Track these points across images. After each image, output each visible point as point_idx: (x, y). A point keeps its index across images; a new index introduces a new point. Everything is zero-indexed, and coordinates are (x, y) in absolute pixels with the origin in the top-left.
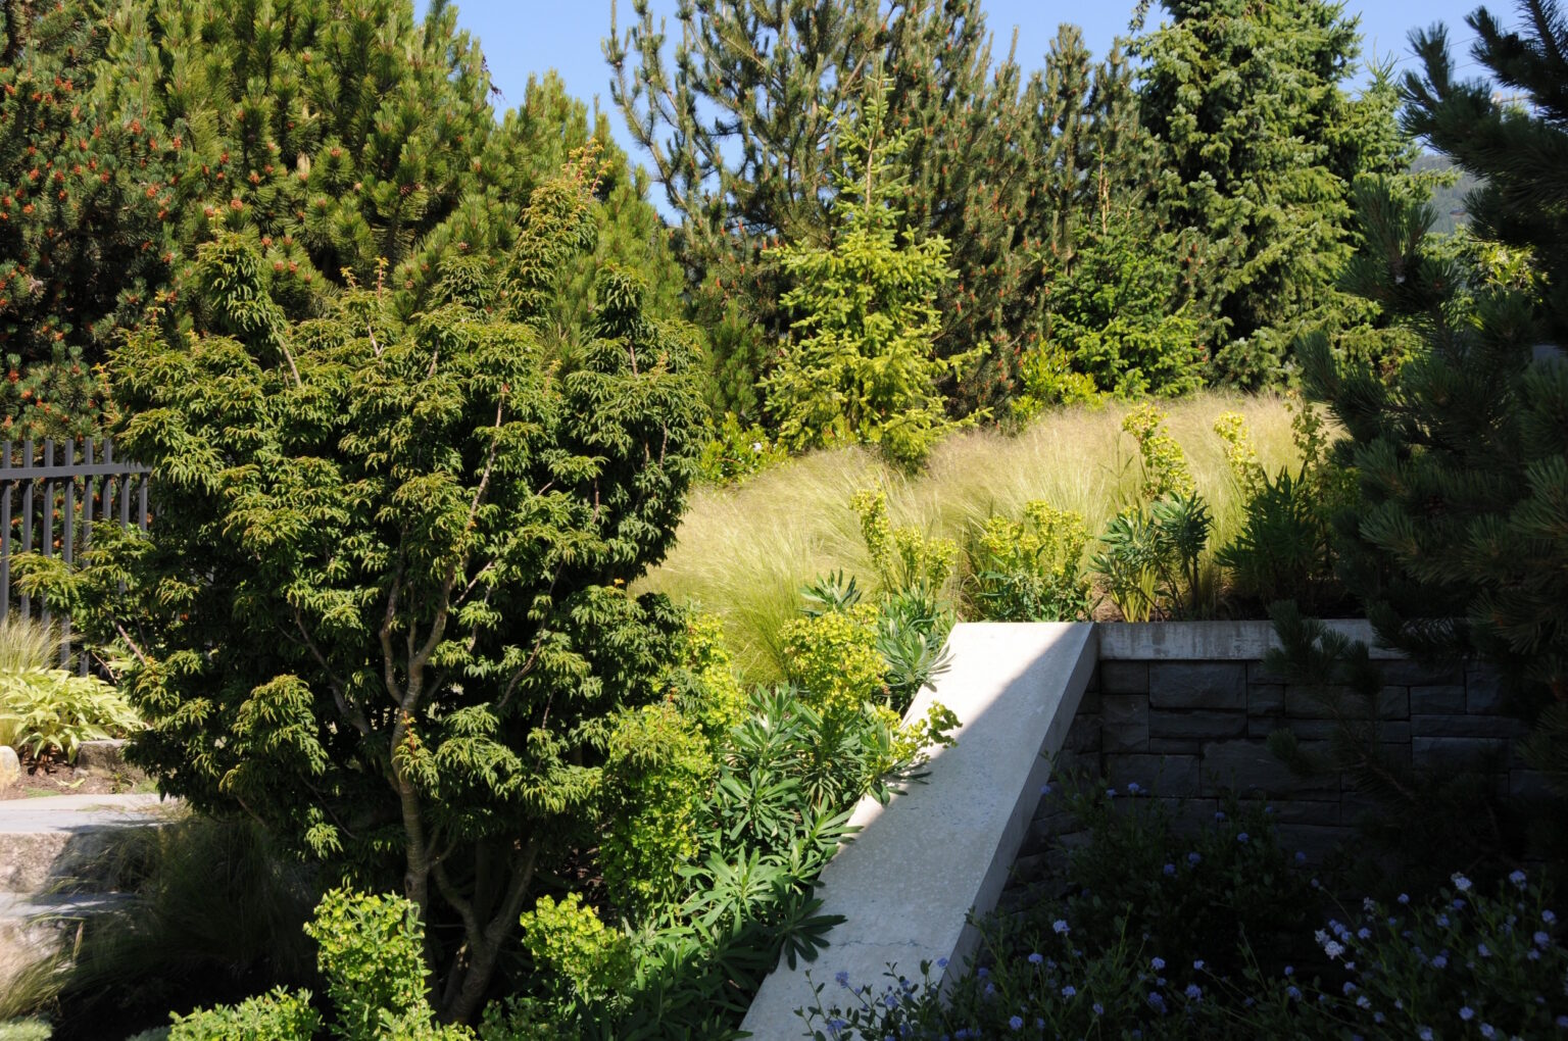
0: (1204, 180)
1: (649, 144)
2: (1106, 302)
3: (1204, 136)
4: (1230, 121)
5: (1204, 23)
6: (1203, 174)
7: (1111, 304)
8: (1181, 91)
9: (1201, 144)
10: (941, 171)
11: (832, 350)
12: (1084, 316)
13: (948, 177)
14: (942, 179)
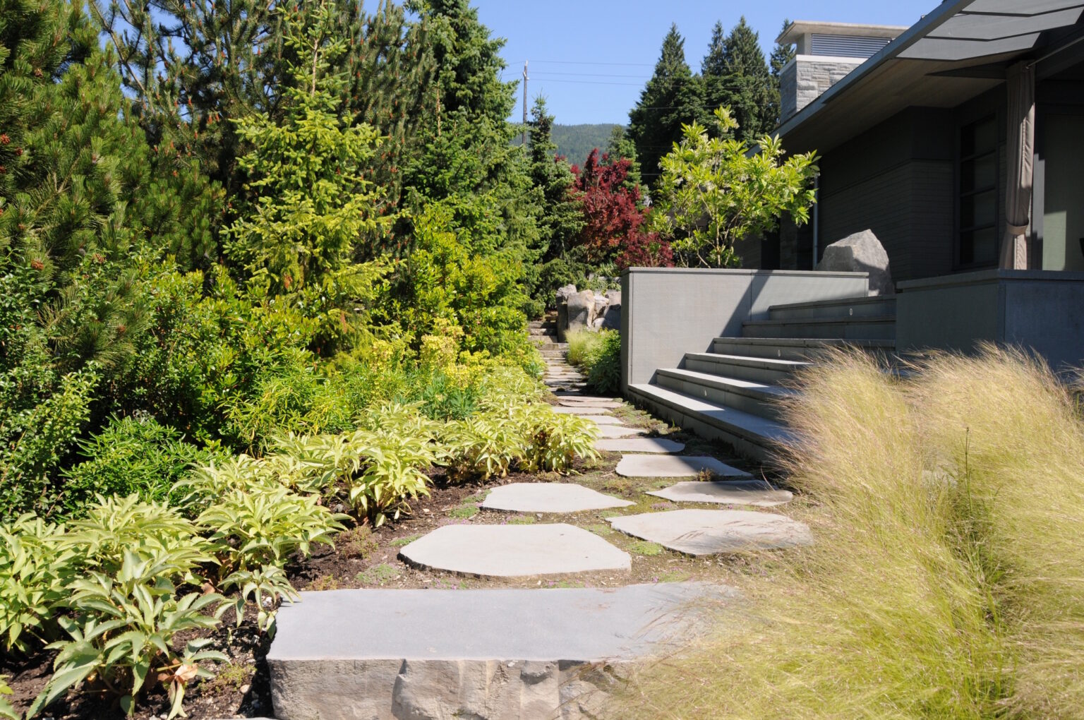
0: (461, 110)
1: (110, 32)
2: (444, 181)
3: (458, 85)
4: (472, 79)
5: (456, 20)
6: (460, 107)
7: (448, 183)
8: (448, 56)
9: (457, 89)
10: (356, 75)
11: (295, 209)
12: (427, 190)
13: (361, 79)
14: (357, 81)
